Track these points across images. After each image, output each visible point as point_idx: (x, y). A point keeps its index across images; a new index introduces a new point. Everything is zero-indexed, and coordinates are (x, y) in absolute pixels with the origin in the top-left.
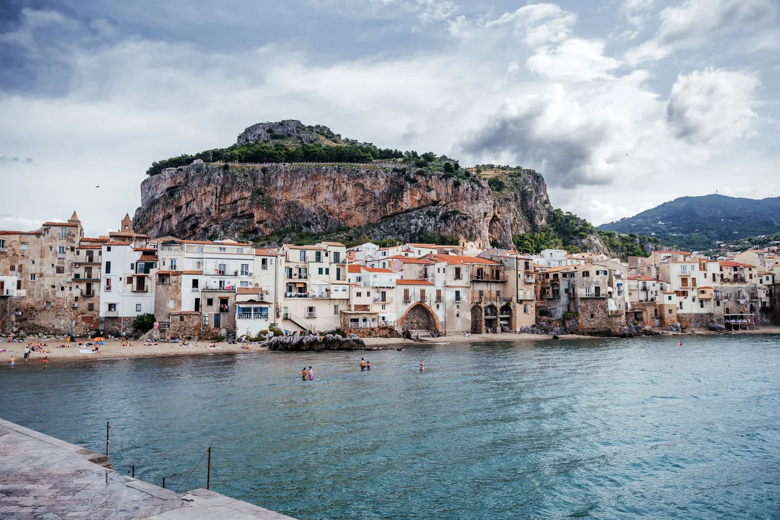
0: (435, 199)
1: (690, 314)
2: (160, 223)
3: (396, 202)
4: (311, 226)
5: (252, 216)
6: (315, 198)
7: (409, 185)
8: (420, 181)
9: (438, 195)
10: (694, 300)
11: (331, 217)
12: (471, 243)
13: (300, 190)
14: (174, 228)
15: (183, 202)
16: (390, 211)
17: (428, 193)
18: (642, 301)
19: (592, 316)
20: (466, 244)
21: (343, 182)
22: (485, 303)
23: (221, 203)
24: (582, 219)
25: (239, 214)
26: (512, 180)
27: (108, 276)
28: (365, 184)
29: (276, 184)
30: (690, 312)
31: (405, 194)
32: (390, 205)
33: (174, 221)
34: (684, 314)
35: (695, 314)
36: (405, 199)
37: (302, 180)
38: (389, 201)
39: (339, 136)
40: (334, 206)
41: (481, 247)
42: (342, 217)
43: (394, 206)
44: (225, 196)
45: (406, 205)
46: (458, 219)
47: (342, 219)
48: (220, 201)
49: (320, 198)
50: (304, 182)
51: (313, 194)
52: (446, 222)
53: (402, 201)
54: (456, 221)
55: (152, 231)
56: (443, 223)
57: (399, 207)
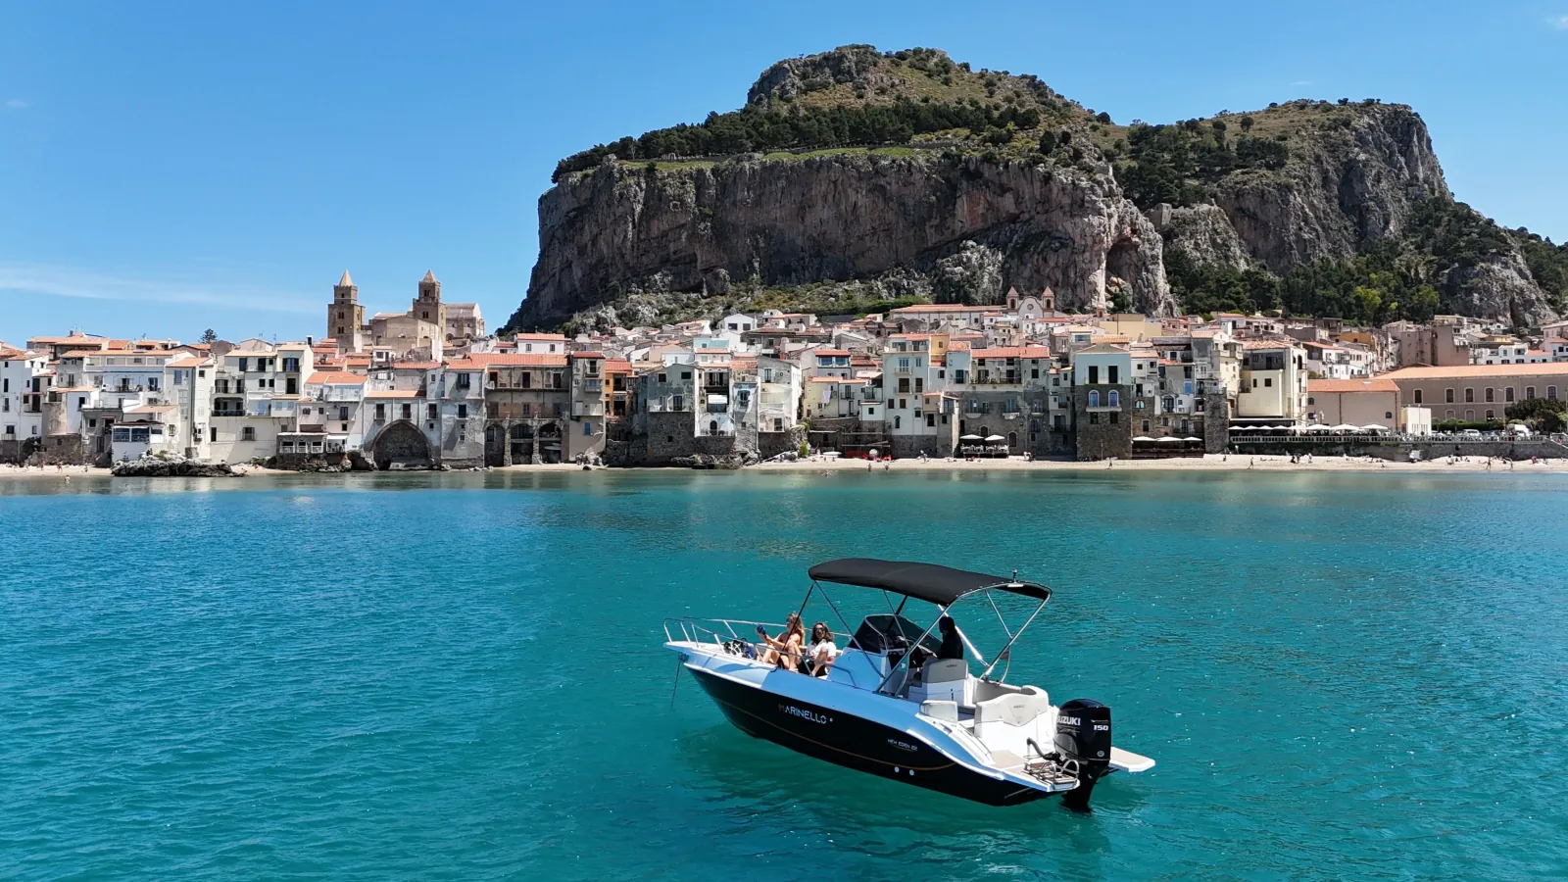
0: (1012, 209)
1: (911, 437)
2: (557, 275)
3: (944, 219)
4: (793, 274)
5: (693, 259)
6: (803, 218)
7: (965, 183)
8: (987, 175)
9: (1018, 202)
10: (918, 414)
11: (830, 254)
12: (1030, 300)
13: (778, 205)
14: (577, 283)
15: (587, 237)
16: (933, 238)
17: (1000, 199)
18: (844, 416)
19: (670, 439)
20: (1018, 303)
21: (850, 186)
22: (510, 422)
23: (642, 237)
25: (673, 257)
28: (888, 187)
29: (735, 195)
30: (910, 434)
31: (959, 202)
32: (932, 226)
33: (577, 272)
34: (901, 437)
35: (917, 436)
36: (959, 212)
37: (780, 185)
38: (930, 217)
40: (836, 232)
41: (1052, 306)
42: (851, 254)
43: (939, 228)
44: (647, 222)
45: (960, 224)
46: (1042, 250)
47: (849, 257)
48: (639, 232)
49: (811, 218)
50: (783, 188)
51: (802, 210)
52: (1021, 258)
53: (954, 215)
54: (1039, 254)
55: (546, 290)
56: (1016, 260)
57: (949, 228)
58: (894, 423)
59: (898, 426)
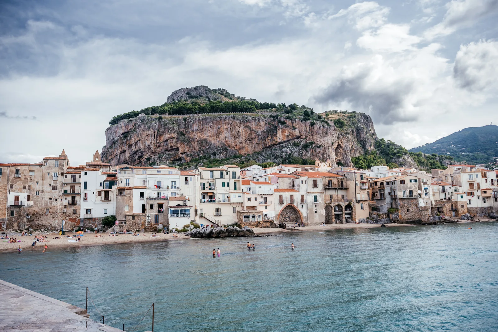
0: (298, 134)
1: (477, 208)
2: (119, 155)
3: (272, 138)
4: (217, 155)
5: (177, 149)
6: (218, 136)
7: (280, 126)
8: (288, 123)
9: (300, 132)
10: (478, 198)
11: (230, 148)
12: (323, 163)
13: (209, 131)
14: (128, 159)
15: (133, 141)
16: (269, 143)
17: (293, 131)
18: (442, 199)
19: (408, 210)
20: (320, 164)
21: (237, 125)
22: (334, 203)
23: (158, 142)
24: (399, 144)
25: (169, 149)
26: (350, 120)
27: (86, 191)
28: (252, 126)
29: (193, 128)
30: (476, 206)
31: (278, 132)
32: (268, 140)
33: (128, 154)
34: (472, 208)
35: (480, 208)
36: (278, 135)
37: (210, 125)
38: (268, 137)
39: (234, 95)
40: (231, 141)
41: (330, 165)
42: (237, 148)
43: (271, 140)
44: (160, 137)
45: (279, 139)
47: (237, 150)
48: (157, 140)
49: (222, 136)
50: (211, 126)
51: (218, 134)
52: (306, 150)
53: (276, 136)
54: (313, 149)
55: (113, 161)
56: (304, 150)
57: (275, 140)
58: (468, 202)
59: (470, 204)
